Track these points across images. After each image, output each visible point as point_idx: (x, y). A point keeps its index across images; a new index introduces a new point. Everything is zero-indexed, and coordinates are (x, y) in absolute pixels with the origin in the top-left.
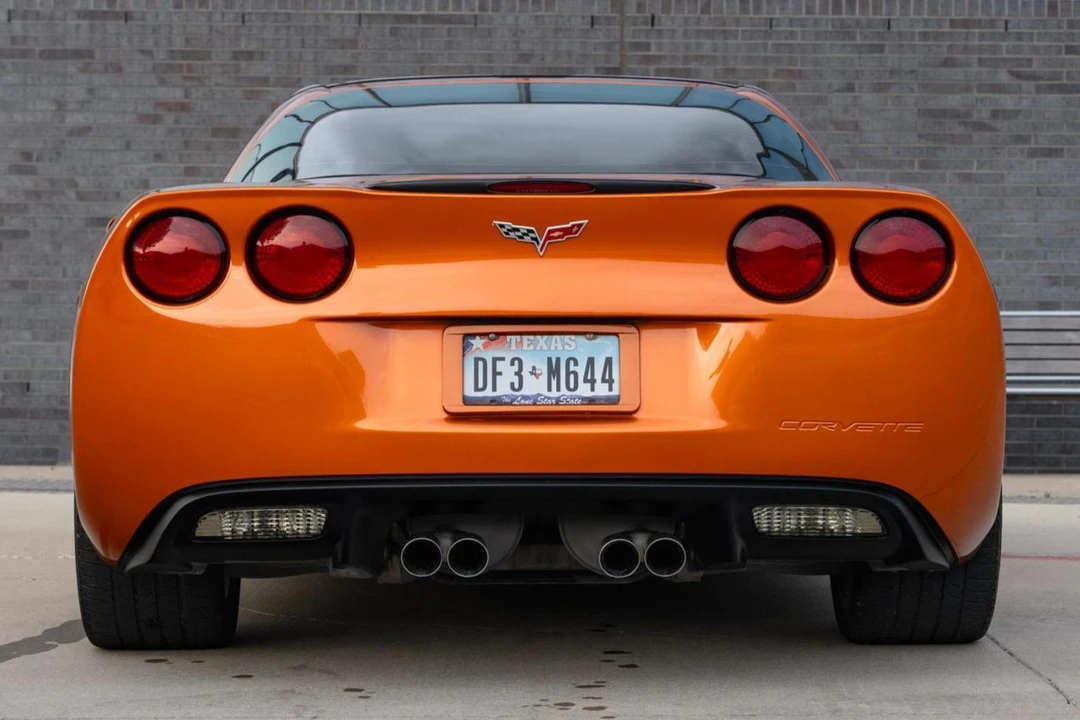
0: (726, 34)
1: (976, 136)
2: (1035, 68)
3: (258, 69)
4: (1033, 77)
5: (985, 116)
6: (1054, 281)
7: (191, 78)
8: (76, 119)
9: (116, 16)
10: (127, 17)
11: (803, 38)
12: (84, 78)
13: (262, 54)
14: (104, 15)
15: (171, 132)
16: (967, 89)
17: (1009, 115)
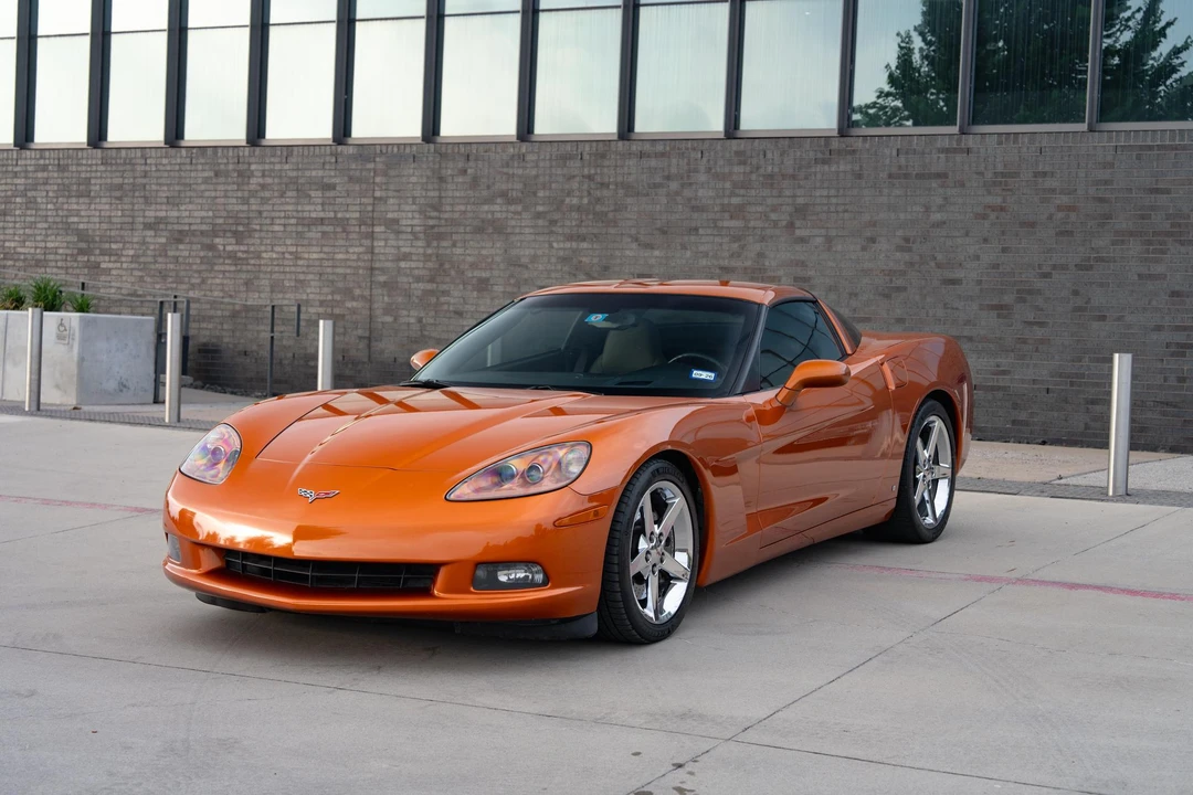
3: (1049, 183)
7: (1008, 190)
8: (937, 217)
9: (961, 150)
12: (941, 191)
13: (1052, 173)
14: (955, 151)
15: (994, 224)
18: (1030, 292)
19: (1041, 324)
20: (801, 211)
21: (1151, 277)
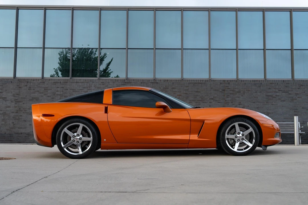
0: (239, 85)
1: (273, 99)
2: (281, 89)
4: (281, 91)
5: (275, 96)
6: (285, 118)
10: (157, 83)
11: (250, 85)
14: (154, 83)
16: (272, 92)
17: (278, 96)
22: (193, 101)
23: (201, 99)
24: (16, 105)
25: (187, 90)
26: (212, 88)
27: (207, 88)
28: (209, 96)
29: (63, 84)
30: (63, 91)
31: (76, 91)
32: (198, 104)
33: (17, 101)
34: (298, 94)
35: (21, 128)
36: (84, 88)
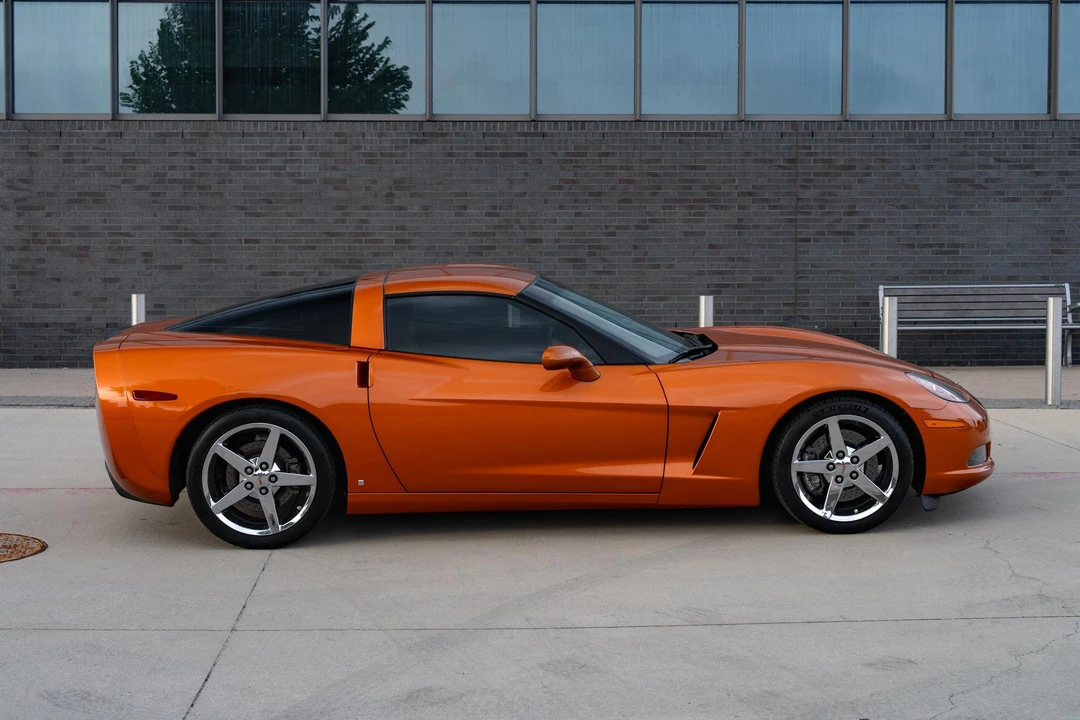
0: (850, 141)
1: (977, 191)
2: (1007, 156)
3: (611, 161)
4: (1007, 161)
5: (982, 182)
6: (1015, 265)
7: (577, 166)
8: (517, 189)
9: (538, 135)
10: (544, 135)
11: (889, 142)
12: (522, 167)
13: (613, 153)
14: (532, 134)
15: (566, 194)
16: (973, 168)
17: (994, 181)
18: (599, 247)
19: (609, 273)
20: (399, 184)
21: (693, 234)
22: (677, 201)
23: (708, 194)
24: (21, 223)
25: (656, 161)
26: (748, 154)
27: (729, 154)
28: (737, 183)
29: (191, 141)
30: (192, 168)
31: (242, 168)
32: (695, 215)
33: (23, 207)
34: (1067, 173)
35: (45, 306)
36: (272, 155)
